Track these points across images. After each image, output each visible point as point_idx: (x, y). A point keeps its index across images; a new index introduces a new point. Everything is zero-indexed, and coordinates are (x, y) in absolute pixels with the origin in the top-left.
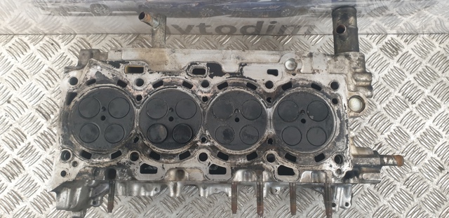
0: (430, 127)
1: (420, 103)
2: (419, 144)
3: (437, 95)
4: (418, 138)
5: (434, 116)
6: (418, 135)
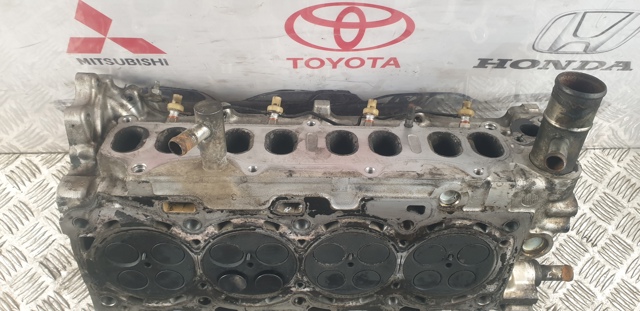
0: (623, 280)
1: (604, 245)
2: (611, 306)
3: (626, 233)
4: (608, 298)
5: (626, 263)
6: (607, 292)
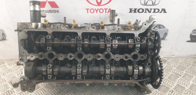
0: (192, 84)
1: (183, 76)
2: (191, 90)
3: (189, 73)
4: (189, 88)
5: (192, 80)
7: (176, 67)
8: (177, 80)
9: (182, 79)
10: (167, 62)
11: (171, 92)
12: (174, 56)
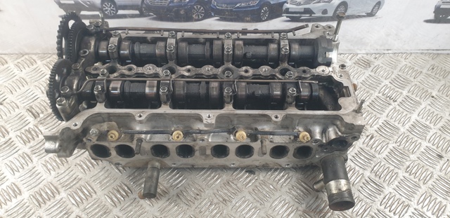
0: (416, 120)
1: (401, 101)
2: (410, 134)
4: (407, 130)
7: (389, 80)
8: (387, 112)
9: (398, 108)
10: (372, 66)
11: (369, 138)
12: (390, 52)
